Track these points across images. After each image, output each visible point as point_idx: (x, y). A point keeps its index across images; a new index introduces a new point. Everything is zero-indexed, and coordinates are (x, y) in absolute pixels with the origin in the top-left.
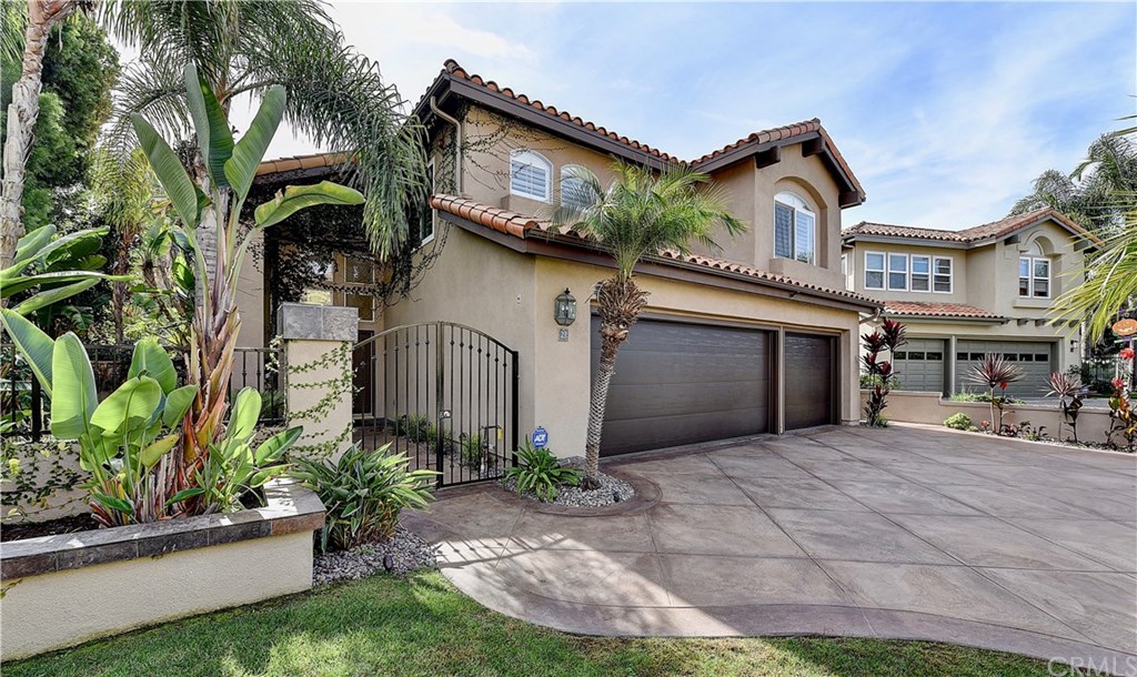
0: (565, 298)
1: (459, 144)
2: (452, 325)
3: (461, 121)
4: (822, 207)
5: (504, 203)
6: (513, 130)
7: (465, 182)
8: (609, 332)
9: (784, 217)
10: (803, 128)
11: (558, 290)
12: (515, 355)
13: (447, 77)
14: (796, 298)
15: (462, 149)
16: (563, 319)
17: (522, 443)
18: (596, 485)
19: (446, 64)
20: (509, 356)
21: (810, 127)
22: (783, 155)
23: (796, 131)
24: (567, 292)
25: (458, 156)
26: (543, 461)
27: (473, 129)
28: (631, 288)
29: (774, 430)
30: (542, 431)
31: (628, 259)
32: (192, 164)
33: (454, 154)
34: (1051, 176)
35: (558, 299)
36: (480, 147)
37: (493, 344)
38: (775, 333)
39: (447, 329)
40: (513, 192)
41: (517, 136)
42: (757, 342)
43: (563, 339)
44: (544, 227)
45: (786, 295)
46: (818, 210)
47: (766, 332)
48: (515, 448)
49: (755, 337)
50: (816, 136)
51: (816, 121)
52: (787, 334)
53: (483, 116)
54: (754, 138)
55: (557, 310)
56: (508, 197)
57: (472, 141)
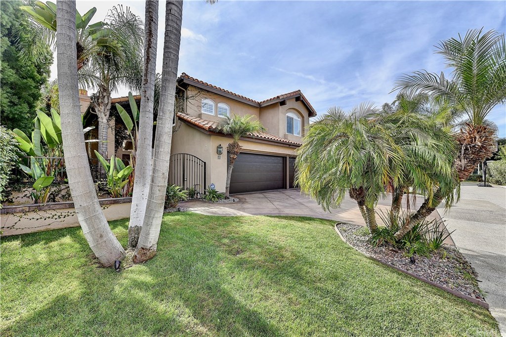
0: (220, 147)
1: (185, 97)
2: (187, 154)
3: (186, 89)
4: (303, 117)
5: (200, 116)
6: (203, 92)
7: (188, 109)
8: (232, 157)
9: (290, 121)
10: (295, 94)
11: (218, 145)
12: (205, 163)
13: (182, 78)
14: (291, 146)
15: (186, 99)
16: (219, 153)
17: (207, 188)
18: (228, 198)
19: (182, 74)
20: (203, 163)
21: (297, 93)
22: (287, 102)
23: (293, 94)
24: (220, 145)
25: (185, 101)
26: (213, 192)
27: (190, 93)
28: (238, 145)
29: (286, 188)
30: (213, 184)
31: (237, 137)
32: (98, 102)
33: (184, 100)
34: (386, 105)
35: (218, 147)
36: (192, 98)
37: (198, 160)
38: (286, 157)
39: (186, 155)
40: (203, 112)
41: (203, 94)
42: (280, 160)
43: (219, 158)
44: (214, 127)
45: (288, 146)
46: (301, 118)
47: (283, 157)
48: (205, 189)
49: (279, 158)
50: (299, 95)
51: (299, 91)
52: (290, 158)
53: (193, 89)
54: (278, 97)
55: (218, 150)
56: (201, 114)
57: (189, 96)
